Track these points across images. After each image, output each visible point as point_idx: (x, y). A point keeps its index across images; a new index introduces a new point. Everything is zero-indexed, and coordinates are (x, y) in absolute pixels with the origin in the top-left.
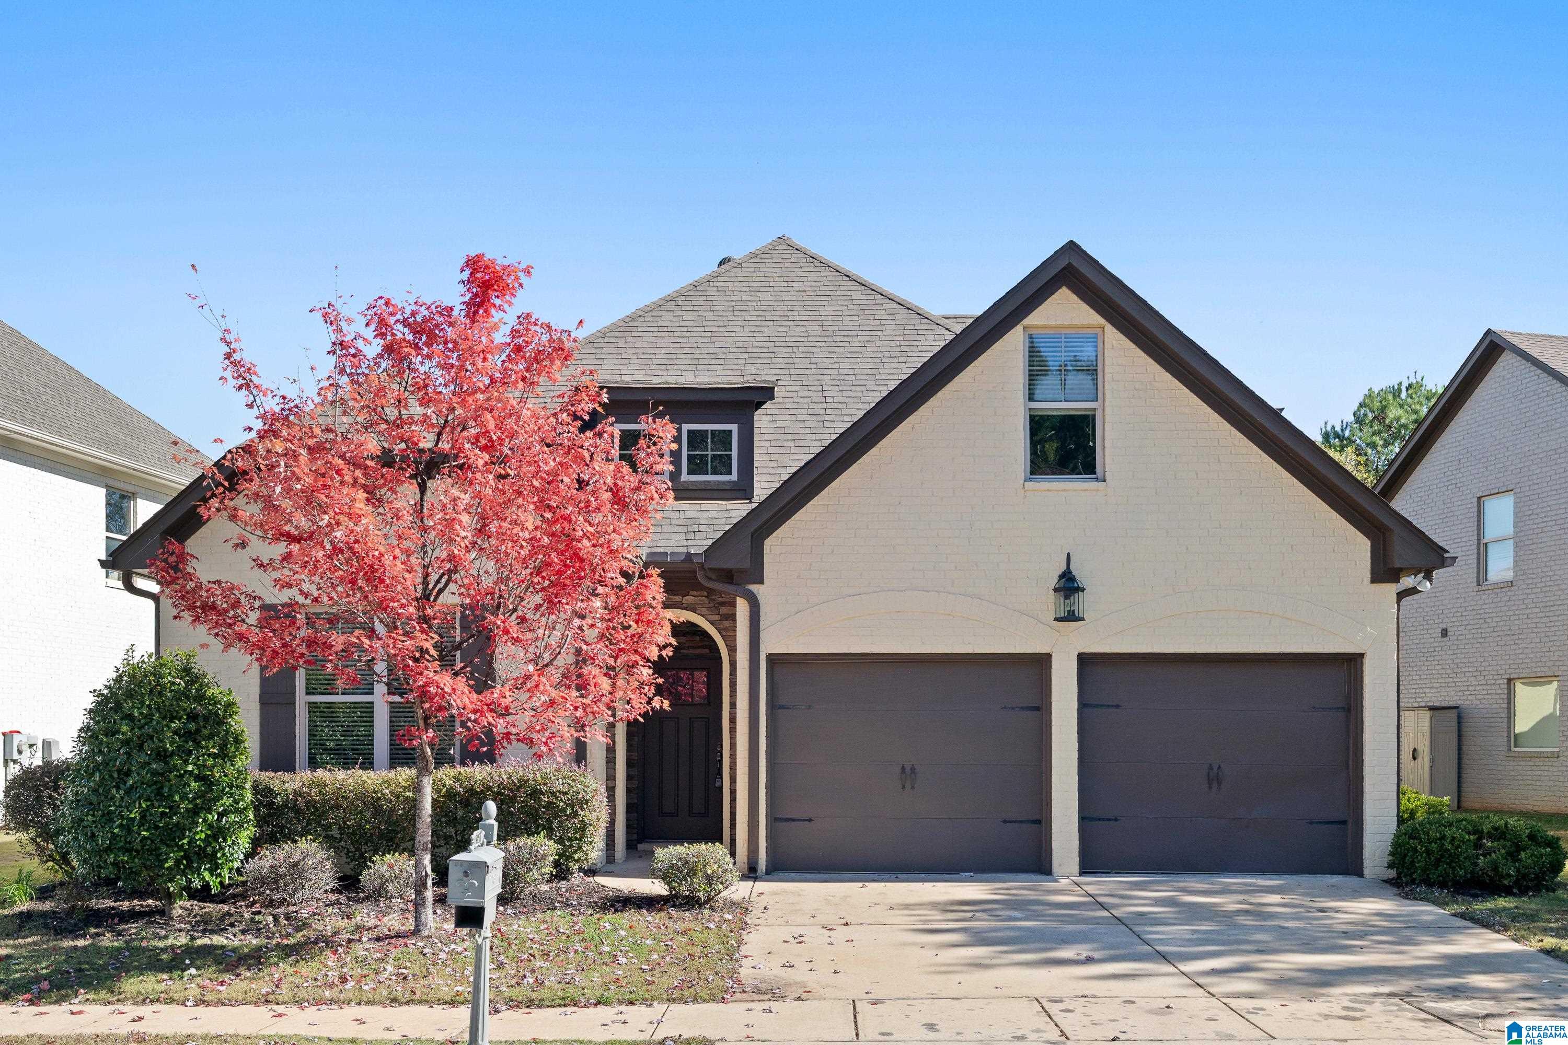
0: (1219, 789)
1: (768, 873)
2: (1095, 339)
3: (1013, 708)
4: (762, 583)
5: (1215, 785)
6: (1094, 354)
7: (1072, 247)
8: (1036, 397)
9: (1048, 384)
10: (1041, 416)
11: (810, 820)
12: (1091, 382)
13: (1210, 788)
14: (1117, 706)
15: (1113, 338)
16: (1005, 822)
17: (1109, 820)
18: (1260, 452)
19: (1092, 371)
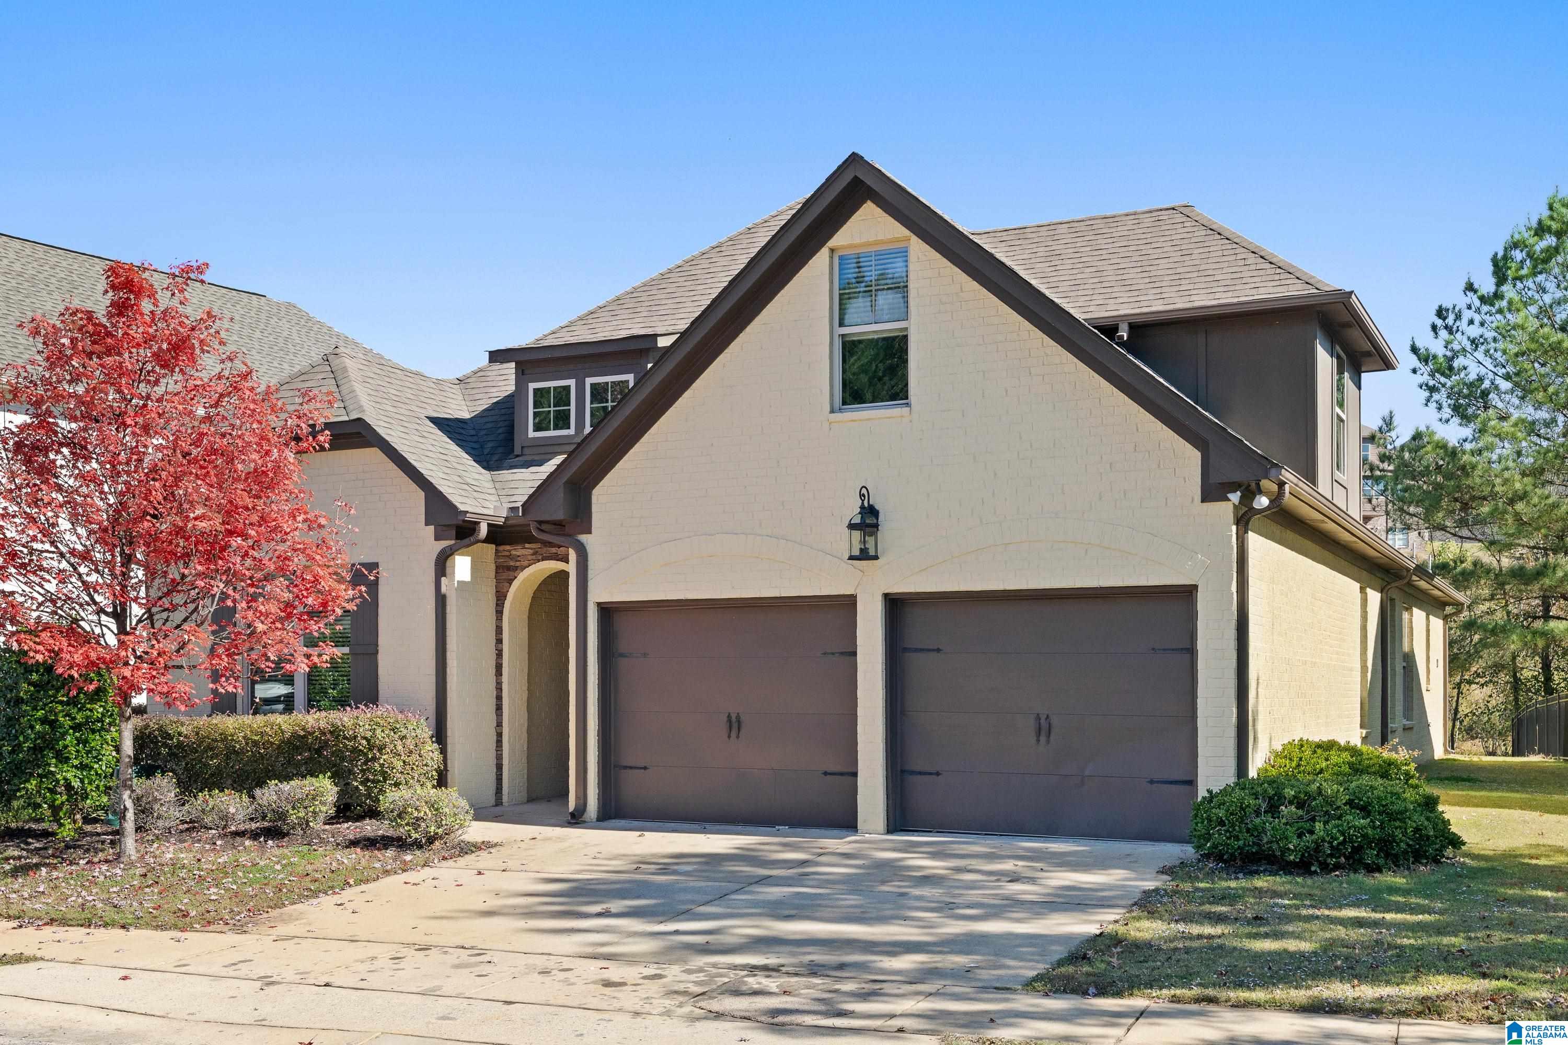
0: (1048, 742)
1: (600, 819)
2: (904, 253)
3: (833, 654)
4: (590, 533)
5: (1043, 739)
6: (905, 269)
7: (854, 159)
8: (846, 322)
9: (858, 306)
10: (853, 342)
11: (645, 768)
12: (901, 300)
13: (1038, 741)
14: (938, 650)
15: (918, 249)
16: (826, 773)
17: (931, 774)
18: (1075, 360)
19: (901, 288)
